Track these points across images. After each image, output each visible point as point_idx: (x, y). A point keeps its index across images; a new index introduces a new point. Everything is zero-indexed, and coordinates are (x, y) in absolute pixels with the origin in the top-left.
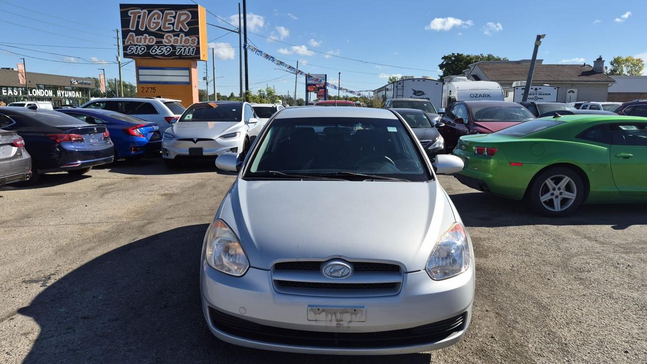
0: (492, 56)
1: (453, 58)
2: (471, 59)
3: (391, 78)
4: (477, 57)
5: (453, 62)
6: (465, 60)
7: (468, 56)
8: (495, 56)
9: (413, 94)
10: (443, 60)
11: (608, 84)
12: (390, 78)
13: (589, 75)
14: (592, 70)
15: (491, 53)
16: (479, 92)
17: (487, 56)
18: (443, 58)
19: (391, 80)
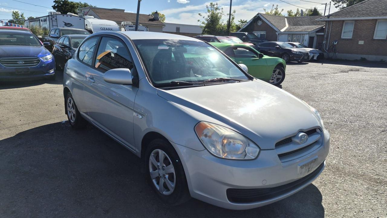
0: (87, 4)
1: (62, 3)
2: (74, 4)
3: (15, 12)
4: (78, 4)
5: (62, 5)
6: (70, 5)
7: (72, 2)
8: (89, 4)
9: (64, 25)
10: (54, 3)
11: (162, 27)
12: (13, 12)
13: (153, 21)
14: (154, 18)
15: (86, 2)
16: (106, 27)
17: (84, 3)
18: (54, 2)
19: (15, 14)
